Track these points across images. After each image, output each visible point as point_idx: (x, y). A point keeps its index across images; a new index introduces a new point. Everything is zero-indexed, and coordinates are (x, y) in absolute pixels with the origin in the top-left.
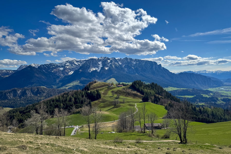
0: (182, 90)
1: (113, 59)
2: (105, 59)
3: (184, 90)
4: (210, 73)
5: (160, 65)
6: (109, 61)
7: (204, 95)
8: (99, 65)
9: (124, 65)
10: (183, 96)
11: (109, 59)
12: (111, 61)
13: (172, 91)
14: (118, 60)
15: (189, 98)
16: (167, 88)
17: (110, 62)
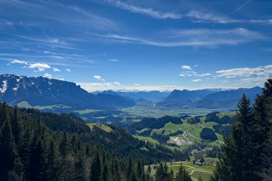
0: (97, 112)
1: (23, 78)
2: (13, 77)
3: (98, 111)
4: (128, 92)
5: (79, 86)
6: (18, 80)
7: (114, 116)
8: (4, 84)
9: (38, 85)
10: (97, 118)
11: (18, 78)
12: (21, 80)
13: (89, 113)
14: (30, 79)
15: (102, 119)
16: (85, 110)
17: (19, 82)
